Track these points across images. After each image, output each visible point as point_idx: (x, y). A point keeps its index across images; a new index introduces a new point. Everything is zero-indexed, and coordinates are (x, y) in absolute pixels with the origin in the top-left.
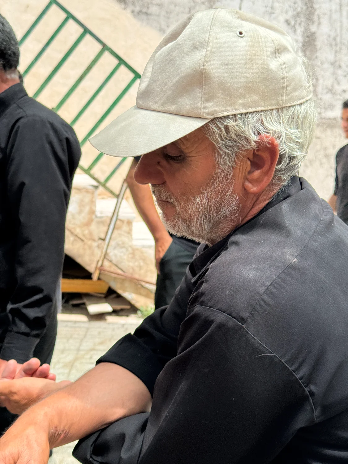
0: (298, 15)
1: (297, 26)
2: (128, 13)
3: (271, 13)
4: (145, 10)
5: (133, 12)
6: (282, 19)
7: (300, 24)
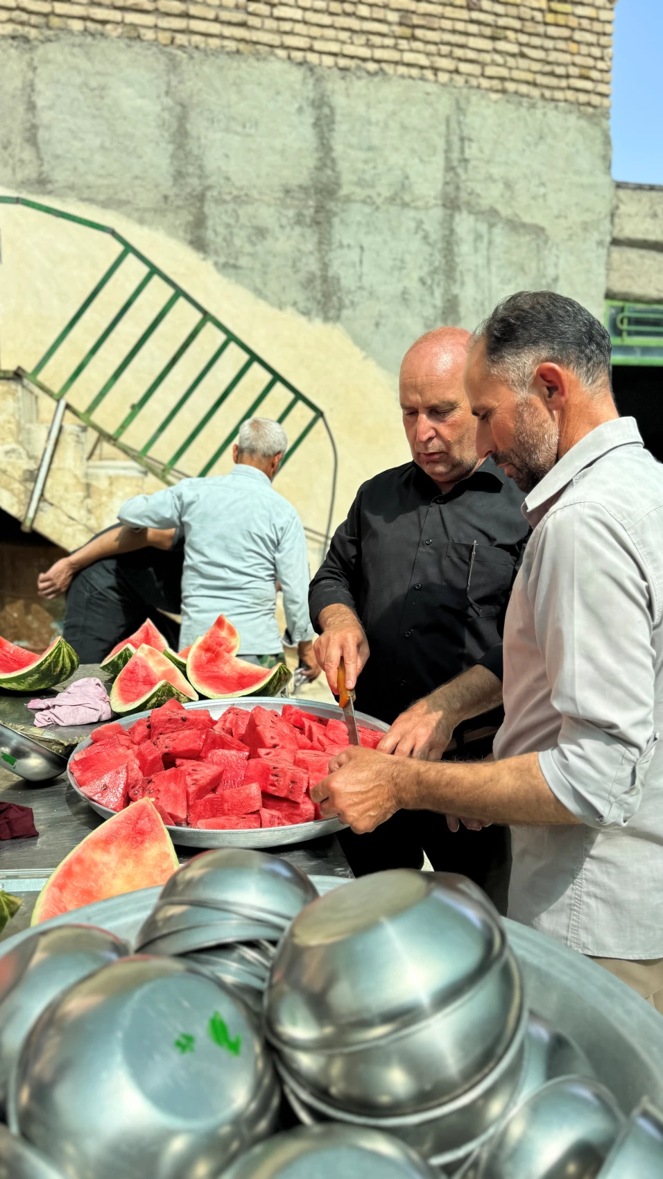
0: (434, 272)
1: (435, 287)
2: (208, 265)
3: (401, 269)
4: (232, 261)
5: (216, 264)
6: (415, 275)
7: (438, 284)
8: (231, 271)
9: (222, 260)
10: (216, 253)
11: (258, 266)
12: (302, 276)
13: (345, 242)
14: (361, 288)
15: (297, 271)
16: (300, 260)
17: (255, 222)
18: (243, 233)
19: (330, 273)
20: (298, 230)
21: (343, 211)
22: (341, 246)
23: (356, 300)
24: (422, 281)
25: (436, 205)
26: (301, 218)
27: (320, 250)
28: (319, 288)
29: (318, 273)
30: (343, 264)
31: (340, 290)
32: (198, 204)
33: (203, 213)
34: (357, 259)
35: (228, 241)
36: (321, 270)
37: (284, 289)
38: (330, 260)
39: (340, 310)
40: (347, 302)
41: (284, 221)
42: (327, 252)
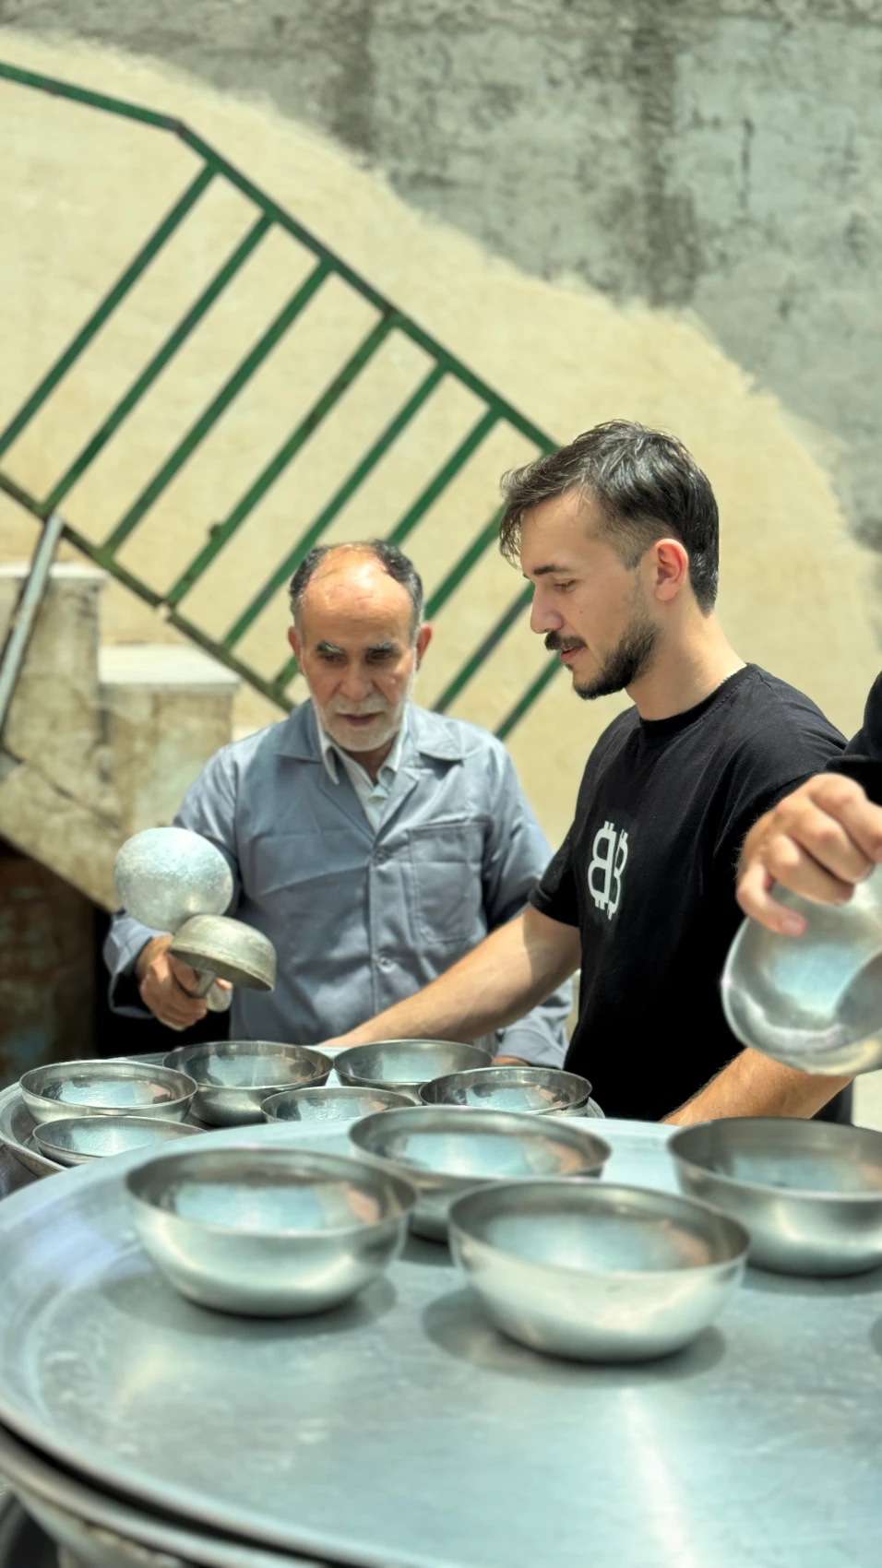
2: (377, 182)
3: (845, 172)
4: (433, 170)
5: (394, 178)
8: (432, 194)
9: (409, 167)
10: (396, 152)
11: (494, 179)
12: (601, 198)
13: (708, 112)
14: (744, 222)
15: (588, 186)
16: (596, 161)
17: (490, 74)
18: (461, 102)
19: (671, 187)
20: (593, 87)
21: (704, 39)
22: (698, 122)
23: (731, 251)
26: (600, 60)
27: (646, 136)
28: (640, 225)
29: (639, 190)
30: (700, 166)
31: (692, 228)
32: (354, 38)
33: (365, 56)
34: (734, 153)
35: (425, 120)
36: (647, 182)
37: (556, 230)
38: (669, 158)
39: (691, 277)
40: (710, 256)
41: (559, 69)
42: (660, 138)
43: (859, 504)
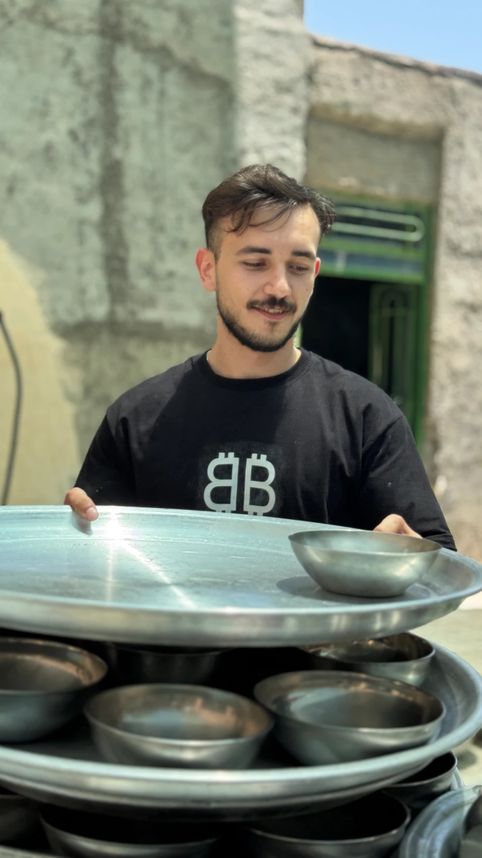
0: (90, 124)
1: (90, 146)
3: (44, 114)
7: (95, 142)
24: (73, 135)
25: (90, 32)
43: (54, 312)
